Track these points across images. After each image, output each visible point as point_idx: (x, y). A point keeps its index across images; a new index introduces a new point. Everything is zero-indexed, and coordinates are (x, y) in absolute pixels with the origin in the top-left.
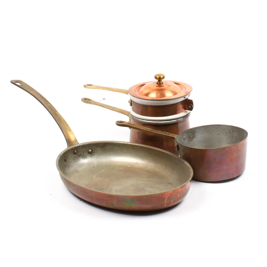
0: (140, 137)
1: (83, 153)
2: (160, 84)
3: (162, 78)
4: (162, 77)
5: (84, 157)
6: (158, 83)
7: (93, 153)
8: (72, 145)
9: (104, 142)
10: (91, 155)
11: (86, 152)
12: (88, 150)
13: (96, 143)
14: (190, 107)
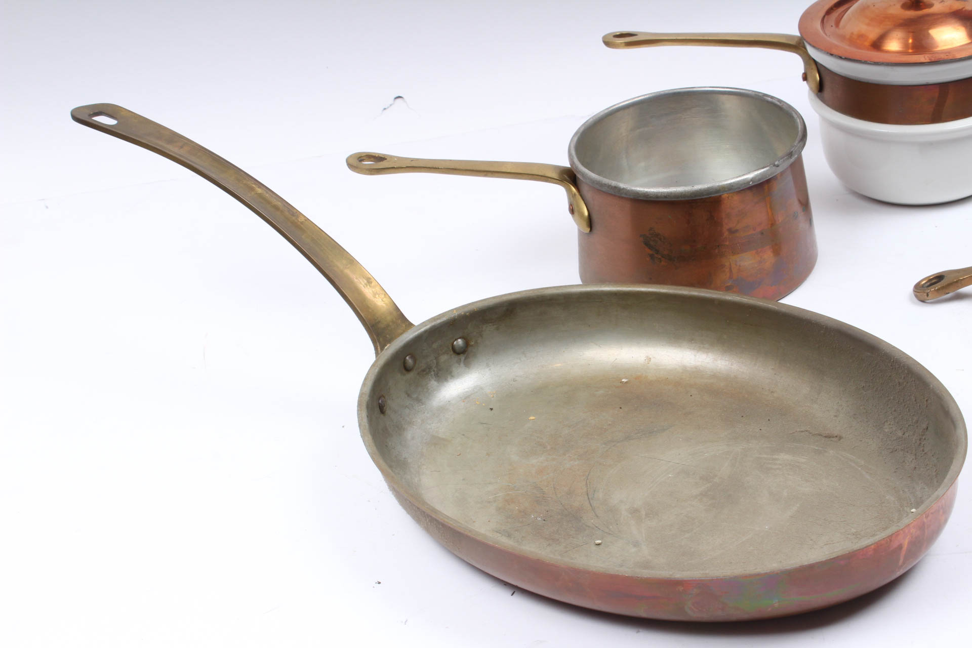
1: (436, 358)
5: (443, 374)
7: (470, 349)
8: (390, 341)
9: (505, 299)
10: (465, 359)
11: (444, 351)
12: (452, 341)
13: (476, 310)
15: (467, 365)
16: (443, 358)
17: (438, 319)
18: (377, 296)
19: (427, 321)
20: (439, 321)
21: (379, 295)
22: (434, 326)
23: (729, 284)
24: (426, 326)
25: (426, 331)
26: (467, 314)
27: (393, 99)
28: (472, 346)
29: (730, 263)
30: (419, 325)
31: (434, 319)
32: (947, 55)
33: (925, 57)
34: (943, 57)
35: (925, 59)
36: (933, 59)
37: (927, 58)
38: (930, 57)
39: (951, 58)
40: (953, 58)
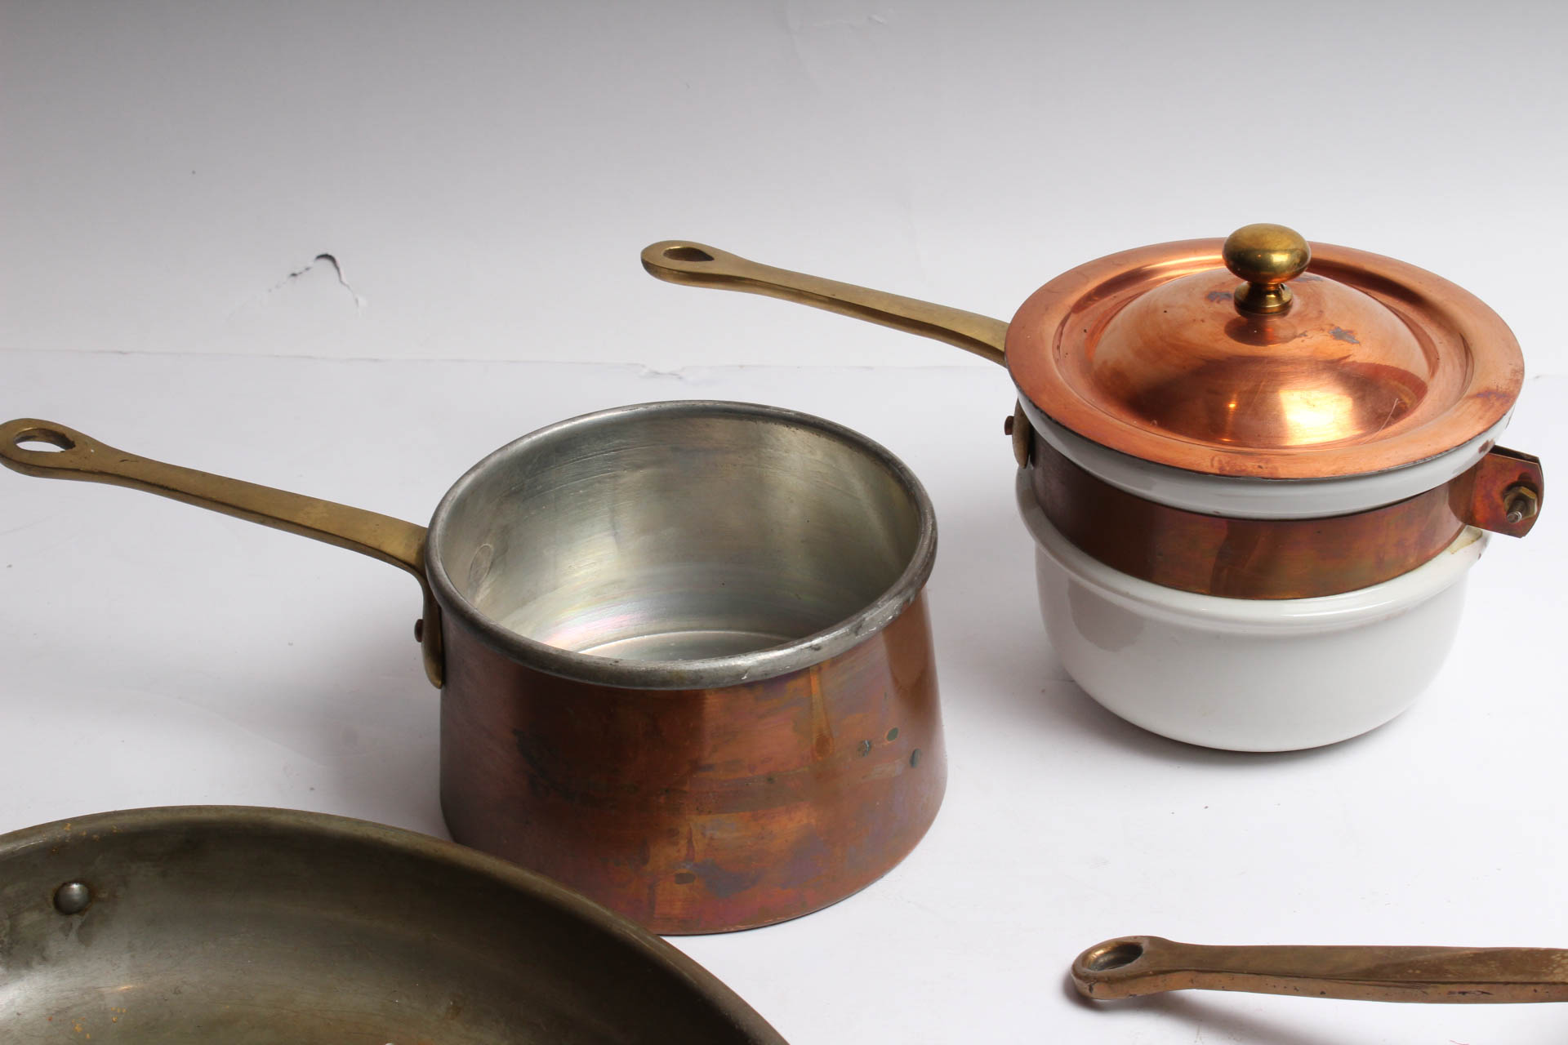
1: (12, 917)
2: (1260, 309)
3: (1285, 268)
4: (1281, 259)
7: (96, 907)
10: (82, 927)
11: (32, 903)
12: (56, 885)
13: (115, 831)
14: (1517, 517)
15: (85, 938)
16: (30, 918)
17: (24, 837)
22: (12, 852)
23: (684, 871)
26: (95, 836)
27: (314, 256)
28: (104, 901)
29: (690, 829)
31: (15, 836)
32: (1260, 467)
33: (1212, 460)
34: (1250, 469)
35: (1212, 466)
36: (1228, 469)
37: (1216, 464)
38: (1224, 462)
39: (1266, 476)
40: (1269, 476)
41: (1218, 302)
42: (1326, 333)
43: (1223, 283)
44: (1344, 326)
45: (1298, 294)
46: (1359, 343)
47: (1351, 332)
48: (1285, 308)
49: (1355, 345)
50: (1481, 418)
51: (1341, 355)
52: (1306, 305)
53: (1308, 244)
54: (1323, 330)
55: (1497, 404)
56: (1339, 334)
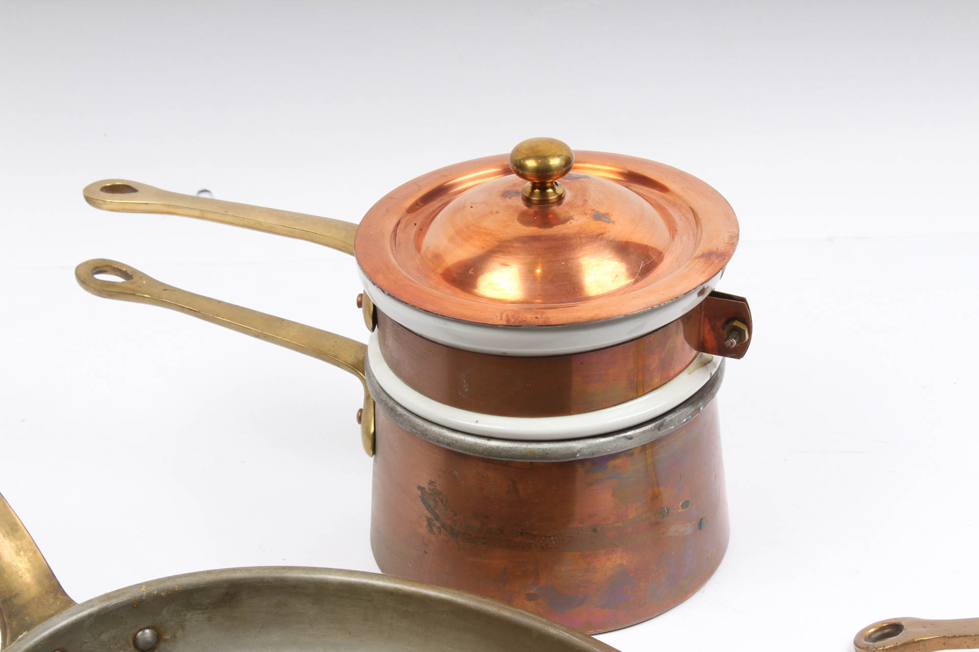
0: (437, 524)
2: (544, 201)
3: (558, 168)
4: (555, 162)
6: (535, 198)
7: (162, 645)
9: (225, 576)
11: (119, 645)
12: (134, 631)
13: (176, 589)
14: (732, 343)
17: (114, 597)
18: (22, 553)
19: (95, 598)
20: (114, 601)
21: (25, 551)
22: (106, 608)
23: (532, 592)
24: (92, 606)
25: (90, 616)
26: (163, 594)
28: (166, 641)
30: (82, 605)
31: (107, 596)
32: (536, 318)
33: (502, 314)
34: (529, 320)
35: (501, 319)
36: (513, 320)
37: (504, 317)
38: (510, 316)
39: (540, 324)
40: (544, 324)
41: (510, 198)
42: (588, 216)
43: (515, 184)
44: (602, 210)
45: (569, 189)
46: (614, 223)
47: (608, 214)
48: (560, 198)
49: (610, 224)
50: (703, 272)
51: (599, 231)
52: (575, 196)
53: (573, 152)
54: (586, 214)
55: (716, 261)
56: (598, 217)
